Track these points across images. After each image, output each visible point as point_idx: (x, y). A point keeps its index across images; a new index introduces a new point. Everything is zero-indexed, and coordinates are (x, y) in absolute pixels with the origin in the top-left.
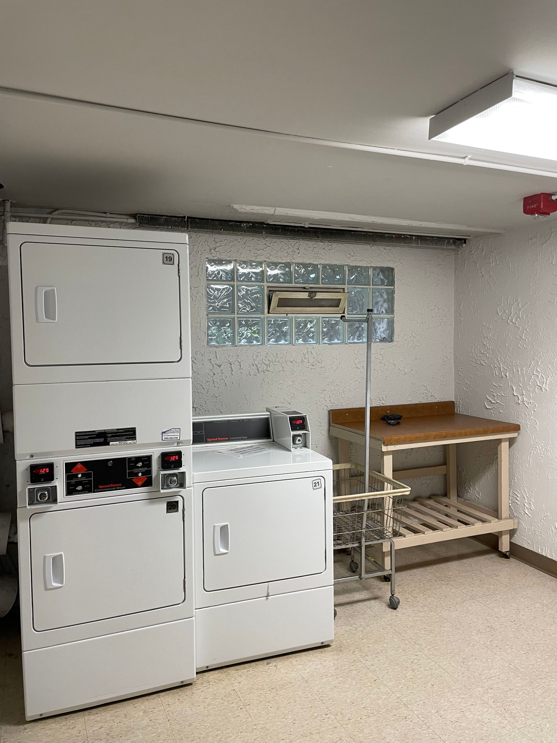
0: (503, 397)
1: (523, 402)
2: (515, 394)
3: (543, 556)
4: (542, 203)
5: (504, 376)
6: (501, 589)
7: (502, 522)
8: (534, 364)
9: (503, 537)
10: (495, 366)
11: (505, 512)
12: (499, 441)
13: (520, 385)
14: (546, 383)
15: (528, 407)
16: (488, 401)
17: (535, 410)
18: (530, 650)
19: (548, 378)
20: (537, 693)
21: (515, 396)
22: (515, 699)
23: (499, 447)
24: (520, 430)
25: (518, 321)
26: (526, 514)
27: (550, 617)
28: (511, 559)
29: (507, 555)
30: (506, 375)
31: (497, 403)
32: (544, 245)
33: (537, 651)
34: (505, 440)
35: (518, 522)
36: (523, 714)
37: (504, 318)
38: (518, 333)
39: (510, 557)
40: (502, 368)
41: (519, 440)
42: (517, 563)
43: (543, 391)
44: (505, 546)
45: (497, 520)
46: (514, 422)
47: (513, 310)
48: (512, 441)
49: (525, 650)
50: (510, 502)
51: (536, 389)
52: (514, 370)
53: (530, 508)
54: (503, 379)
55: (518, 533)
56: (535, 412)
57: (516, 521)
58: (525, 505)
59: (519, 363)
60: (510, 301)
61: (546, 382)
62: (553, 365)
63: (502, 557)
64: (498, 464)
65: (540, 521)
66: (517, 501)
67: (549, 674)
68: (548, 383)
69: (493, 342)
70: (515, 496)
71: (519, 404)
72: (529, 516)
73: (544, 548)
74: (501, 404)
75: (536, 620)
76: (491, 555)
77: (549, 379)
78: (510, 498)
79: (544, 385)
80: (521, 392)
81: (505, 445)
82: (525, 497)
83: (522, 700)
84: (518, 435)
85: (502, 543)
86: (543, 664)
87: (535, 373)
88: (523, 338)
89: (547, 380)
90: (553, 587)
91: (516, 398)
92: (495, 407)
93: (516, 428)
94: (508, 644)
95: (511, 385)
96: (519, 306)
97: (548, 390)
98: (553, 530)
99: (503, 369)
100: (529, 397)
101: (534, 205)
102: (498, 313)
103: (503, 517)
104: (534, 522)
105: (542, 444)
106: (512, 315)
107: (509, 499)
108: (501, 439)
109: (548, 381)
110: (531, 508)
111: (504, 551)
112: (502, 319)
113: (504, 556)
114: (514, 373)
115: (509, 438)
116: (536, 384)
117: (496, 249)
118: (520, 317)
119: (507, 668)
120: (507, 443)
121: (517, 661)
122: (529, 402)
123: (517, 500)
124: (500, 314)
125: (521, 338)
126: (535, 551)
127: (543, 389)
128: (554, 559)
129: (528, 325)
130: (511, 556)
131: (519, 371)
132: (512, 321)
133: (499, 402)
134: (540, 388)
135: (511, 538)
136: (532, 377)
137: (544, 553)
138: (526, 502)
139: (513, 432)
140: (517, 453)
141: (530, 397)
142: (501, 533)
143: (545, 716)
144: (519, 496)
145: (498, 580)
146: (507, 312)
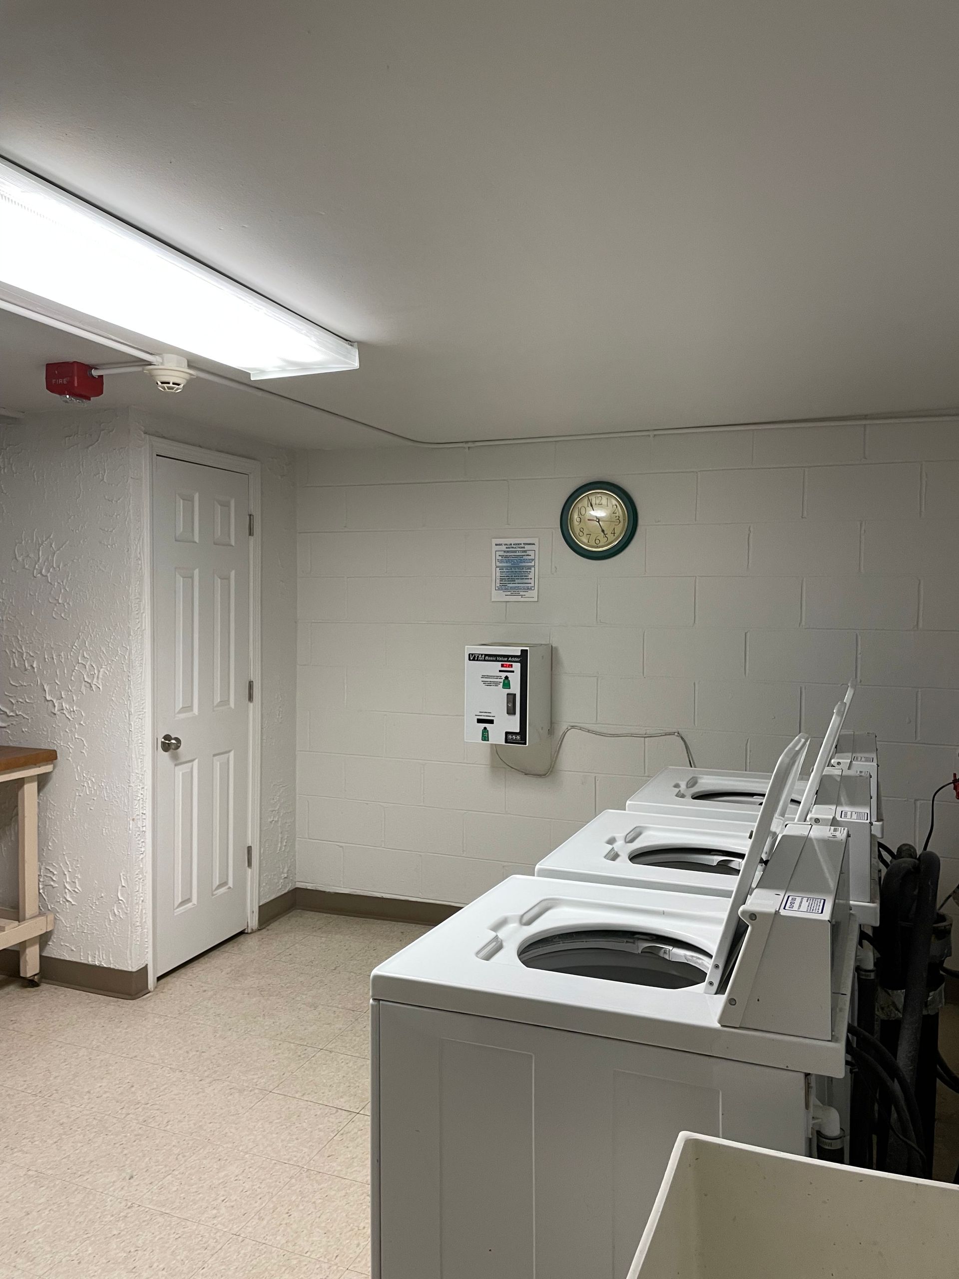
0: (28, 705)
1: (62, 711)
2: (48, 698)
3: (95, 966)
4: (76, 378)
5: (29, 668)
6: (20, 1045)
7: (25, 925)
8: (79, 646)
9: (28, 951)
10: (14, 650)
11: (30, 905)
12: (21, 782)
13: (57, 681)
14: (98, 677)
15: (70, 718)
16: (2, 713)
17: (82, 723)
18: (65, 1133)
19: (102, 668)
20: (73, 1203)
21: (48, 701)
22: (36, 1228)
23: (20, 793)
24: (56, 758)
25: (51, 573)
26: (68, 901)
27: (100, 1067)
28: (44, 986)
29: (36, 982)
30: (32, 666)
31: (17, 715)
32: (90, 448)
33: (77, 1131)
34: (30, 779)
35: (55, 919)
36: (48, 1249)
37: (27, 567)
38: (52, 593)
39: (41, 982)
40: (25, 654)
41: (54, 776)
42: (53, 990)
43: (93, 690)
44: (31, 966)
45: (17, 923)
46: (43, 747)
47: (42, 552)
48: (42, 781)
49: (56, 1135)
50: (41, 886)
51: (83, 687)
52: (46, 657)
53: (74, 891)
54: (27, 673)
55: (54, 938)
56: (81, 726)
57: (51, 917)
58: (66, 888)
59: (55, 644)
60: (37, 538)
61: (99, 674)
62: (109, 647)
63: (26, 987)
64: (18, 825)
65: (90, 908)
66: (52, 883)
67: (95, 1163)
68: (101, 676)
69: (9, 608)
70: (48, 875)
71: (55, 714)
72: (73, 903)
73: (97, 953)
74: (24, 718)
75: (77, 1079)
76: (6, 989)
77: (102, 670)
78: (41, 880)
79: (95, 679)
80: (58, 693)
81: (30, 789)
82: (66, 873)
83: (48, 1223)
84: (54, 768)
85: (26, 961)
86: (86, 1150)
87: (80, 662)
88: (60, 601)
89: (99, 671)
90: (110, 1014)
91: (50, 704)
92: (14, 723)
93: (50, 756)
94: (26, 1136)
95: (41, 683)
96: (51, 546)
97: (101, 687)
98: (111, 919)
99: (27, 656)
100: (71, 702)
101: (63, 379)
102: (16, 558)
103: (27, 916)
104: (81, 913)
105: (93, 780)
106: (40, 561)
107: (39, 881)
108: (23, 778)
109: (101, 673)
110: (76, 890)
111: (29, 974)
112: (24, 568)
113: (31, 983)
114: (45, 661)
115: (38, 775)
116: (82, 679)
117: (10, 445)
118: (54, 566)
119: (22, 1179)
120: (35, 784)
121: (40, 1161)
122: (72, 710)
123: (53, 880)
124: (20, 559)
125: (55, 602)
126: (82, 962)
127: (93, 686)
128: (112, 966)
129: (67, 580)
130: (43, 980)
131: (54, 657)
132: (41, 573)
133: (20, 713)
134: (88, 685)
135: (41, 949)
136: (76, 668)
137: (96, 960)
138: (68, 880)
139: (44, 763)
140: (52, 800)
141: (73, 701)
142: (23, 945)
143: (86, 1236)
144: (55, 873)
145: (16, 1029)
146: (32, 555)
